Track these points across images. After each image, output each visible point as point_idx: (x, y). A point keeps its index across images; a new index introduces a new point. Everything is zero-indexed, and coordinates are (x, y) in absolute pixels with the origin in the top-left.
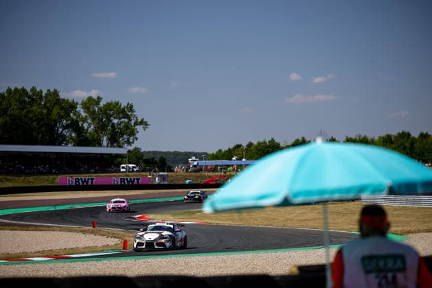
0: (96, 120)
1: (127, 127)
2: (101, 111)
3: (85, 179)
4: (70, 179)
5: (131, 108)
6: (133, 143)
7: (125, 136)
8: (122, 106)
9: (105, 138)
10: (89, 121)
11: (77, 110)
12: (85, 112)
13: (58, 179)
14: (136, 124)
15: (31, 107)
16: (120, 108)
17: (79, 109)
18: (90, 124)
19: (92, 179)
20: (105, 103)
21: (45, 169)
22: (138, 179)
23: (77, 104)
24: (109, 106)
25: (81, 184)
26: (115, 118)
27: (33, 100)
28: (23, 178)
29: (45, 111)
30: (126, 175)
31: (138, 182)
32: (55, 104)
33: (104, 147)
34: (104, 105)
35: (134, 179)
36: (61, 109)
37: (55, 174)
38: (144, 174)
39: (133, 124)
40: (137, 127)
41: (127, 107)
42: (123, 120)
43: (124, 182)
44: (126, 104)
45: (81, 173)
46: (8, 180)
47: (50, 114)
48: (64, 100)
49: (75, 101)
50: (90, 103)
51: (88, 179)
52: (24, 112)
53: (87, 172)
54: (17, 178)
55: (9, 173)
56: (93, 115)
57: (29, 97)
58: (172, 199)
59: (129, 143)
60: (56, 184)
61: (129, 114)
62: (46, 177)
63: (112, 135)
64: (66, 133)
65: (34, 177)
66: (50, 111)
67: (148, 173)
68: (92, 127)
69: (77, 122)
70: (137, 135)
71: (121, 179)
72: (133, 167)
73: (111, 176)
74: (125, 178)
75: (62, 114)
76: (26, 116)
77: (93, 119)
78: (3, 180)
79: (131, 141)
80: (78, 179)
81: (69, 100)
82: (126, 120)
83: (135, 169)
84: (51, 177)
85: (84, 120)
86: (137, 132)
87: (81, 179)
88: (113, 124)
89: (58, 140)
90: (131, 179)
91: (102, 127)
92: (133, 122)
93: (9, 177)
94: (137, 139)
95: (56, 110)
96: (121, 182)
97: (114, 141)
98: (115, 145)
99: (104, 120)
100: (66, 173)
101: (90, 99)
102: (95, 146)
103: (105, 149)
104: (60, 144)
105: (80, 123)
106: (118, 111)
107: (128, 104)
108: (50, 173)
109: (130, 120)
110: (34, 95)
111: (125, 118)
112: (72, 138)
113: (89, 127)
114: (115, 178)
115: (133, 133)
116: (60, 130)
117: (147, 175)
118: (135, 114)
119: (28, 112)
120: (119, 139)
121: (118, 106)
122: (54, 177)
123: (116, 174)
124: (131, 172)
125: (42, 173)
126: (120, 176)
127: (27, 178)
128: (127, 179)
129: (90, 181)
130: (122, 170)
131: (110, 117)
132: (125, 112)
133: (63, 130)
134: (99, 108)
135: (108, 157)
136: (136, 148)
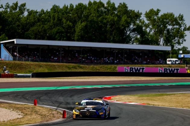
0: (156, 26)
1: (178, 31)
2: (159, 19)
3: (137, 68)
4: (126, 68)
5: (181, 18)
6: (182, 43)
7: (176, 38)
8: (175, 16)
9: (162, 39)
10: (151, 27)
11: (141, 18)
12: (148, 20)
13: (118, 68)
14: (185, 29)
15: (106, 15)
16: (173, 18)
17: (143, 18)
18: (151, 29)
19: (143, 69)
20: (162, 14)
21: (109, 60)
22: (177, 70)
23: (141, 14)
24: (165, 16)
25: (134, 71)
26: (169, 25)
27: (108, 10)
28: (92, 66)
29: (116, 18)
30: (170, 67)
31: (177, 71)
32: (124, 14)
33: (161, 45)
34: (162, 16)
35: (174, 69)
36: (128, 17)
37: (117, 64)
38: (183, 65)
39: (182, 30)
40: (185, 32)
41: (179, 17)
42: (175, 26)
43: (167, 71)
45: (135, 64)
46: (81, 67)
47: (119, 21)
48: (131, 11)
49: (140, 12)
50: (151, 14)
51: (140, 68)
52: (99, 19)
53: (141, 63)
54: (88, 66)
55: (81, 62)
56: (153, 22)
57: (105, 8)
59: (179, 43)
60: (116, 71)
61: (180, 22)
62: (109, 66)
63: (167, 38)
64: (133, 35)
65: (100, 66)
66: (119, 17)
67: (185, 65)
68: (153, 31)
69: (141, 27)
70: (185, 38)
71: (165, 69)
72: (176, 61)
73: (157, 67)
75: (129, 21)
76: (102, 22)
77: (154, 25)
78: (77, 67)
79: (181, 42)
80: (132, 68)
81: (135, 11)
82: (178, 27)
83: (177, 62)
84: (113, 66)
85: (147, 26)
86: (186, 35)
87: (135, 68)
88: (168, 30)
89: (126, 40)
90: (172, 69)
91: (160, 32)
92: (183, 28)
93: (81, 65)
94: (185, 40)
95: (124, 18)
97: (168, 41)
98: (169, 44)
99: (162, 26)
100: (125, 63)
101: (152, 11)
102: (154, 45)
103: (162, 47)
105: (144, 28)
106: (171, 19)
107: (180, 15)
108: (113, 63)
109: (181, 27)
110: (108, 6)
111: (177, 25)
112: (137, 39)
113: (150, 31)
114: (160, 68)
115: (182, 36)
116: (128, 33)
117: (184, 67)
118: (184, 22)
119: (103, 18)
120: (172, 40)
121: (172, 16)
122: (116, 66)
123: (161, 65)
124: (174, 64)
125: (107, 63)
126: (164, 67)
127: (95, 66)
128: (169, 69)
129: (141, 70)
130: (168, 63)
131: (166, 24)
132: (177, 21)
133: (130, 33)
134: (158, 17)
135: (162, 53)
136: (184, 47)
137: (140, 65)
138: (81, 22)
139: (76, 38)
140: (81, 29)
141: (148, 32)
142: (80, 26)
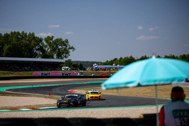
0: (51, 47)
1: (65, 50)
4: (39, 73)
5: (67, 41)
6: (68, 57)
7: (64, 54)
8: (63, 40)
9: (55, 55)
10: (48, 47)
11: (43, 42)
12: (46, 43)
13: (34, 73)
14: (69, 48)
15: (22, 40)
17: (44, 41)
19: (49, 74)
20: (55, 39)
21: (28, 68)
22: (70, 74)
23: (43, 39)
24: (57, 40)
25: (44, 75)
27: (23, 37)
28: (18, 72)
29: (28, 42)
30: (65, 72)
32: (33, 39)
33: (55, 59)
35: (68, 73)
36: (35, 41)
37: (32, 71)
38: (73, 71)
39: (68, 49)
40: (69, 50)
42: (63, 47)
43: (64, 75)
44: (65, 40)
45: (44, 71)
46: (11, 73)
47: (30, 44)
48: (37, 37)
49: (42, 38)
50: (48, 39)
51: (47, 73)
53: (47, 70)
54: (15, 73)
55: (11, 70)
56: (50, 44)
57: (21, 36)
58: (86, 83)
59: (66, 57)
60: (33, 76)
61: (66, 44)
62: (28, 72)
63: (58, 54)
64: (38, 52)
65: (23, 72)
66: (30, 42)
68: (49, 50)
70: (70, 54)
71: (62, 73)
72: (68, 68)
73: (57, 72)
74: (64, 73)
75: (36, 44)
76: (19, 44)
77: (50, 46)
78: (9, 73)
79: (67, 56)
80: (43, 73)
81: (39, 38)
82: (65, 47)
83: (69, 69)
84: (30, 72)
85: (46, 47)
86: (70, 52)
88: (59, 49)
89: (34, 55)
90: (67, 74)
91: (54, 50)
92: (68, 47)
93: (11, 72)
94: (69, 55)
95: (33, 42)
96: (62, 75)
97: (59, 56)
98: (60, 58)
99: (55, 46)
100: (37, 70)
101: (48, 37)
102: (51, 58)
103: (55, 60)
104: (35, 57)
105: (44, 48)
106: (61, 42)
107: (66, 40)
108: (30, 70)
110: (23, 35)
111: (64, 46)
112: (40, 55)
113: (48, 49)
114: (60, 73)
115: (68, 53)
116: (35, 51)
117: (74, 72)
118: (69, 44)
119: (20, 43)
120: (61, 55)
121: (61, 41)
122: (32, 72)
123: (60, 71)
124: (67, 70)
125: (26, 71)
126: (62, 72)
127: (20, 72)
128: (65, 73)
129: (48, 74)
130: (63, 69)
131: (58, 45)
132: (65, 43)
133: (36, 51)
134: (52, 41)
135: (57, 63)
136: (69, 60)
137: (47, 71)
138: (7, 45)
139: (4, 55)
140: (7, 50)
141: (47, 50)
142: (6, 47)
